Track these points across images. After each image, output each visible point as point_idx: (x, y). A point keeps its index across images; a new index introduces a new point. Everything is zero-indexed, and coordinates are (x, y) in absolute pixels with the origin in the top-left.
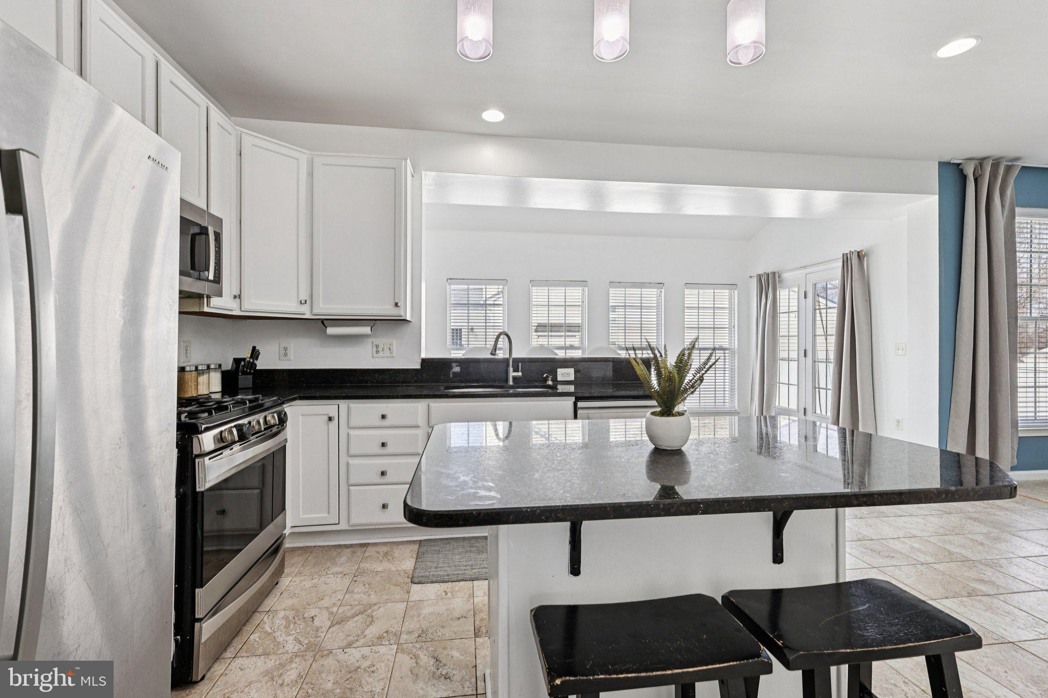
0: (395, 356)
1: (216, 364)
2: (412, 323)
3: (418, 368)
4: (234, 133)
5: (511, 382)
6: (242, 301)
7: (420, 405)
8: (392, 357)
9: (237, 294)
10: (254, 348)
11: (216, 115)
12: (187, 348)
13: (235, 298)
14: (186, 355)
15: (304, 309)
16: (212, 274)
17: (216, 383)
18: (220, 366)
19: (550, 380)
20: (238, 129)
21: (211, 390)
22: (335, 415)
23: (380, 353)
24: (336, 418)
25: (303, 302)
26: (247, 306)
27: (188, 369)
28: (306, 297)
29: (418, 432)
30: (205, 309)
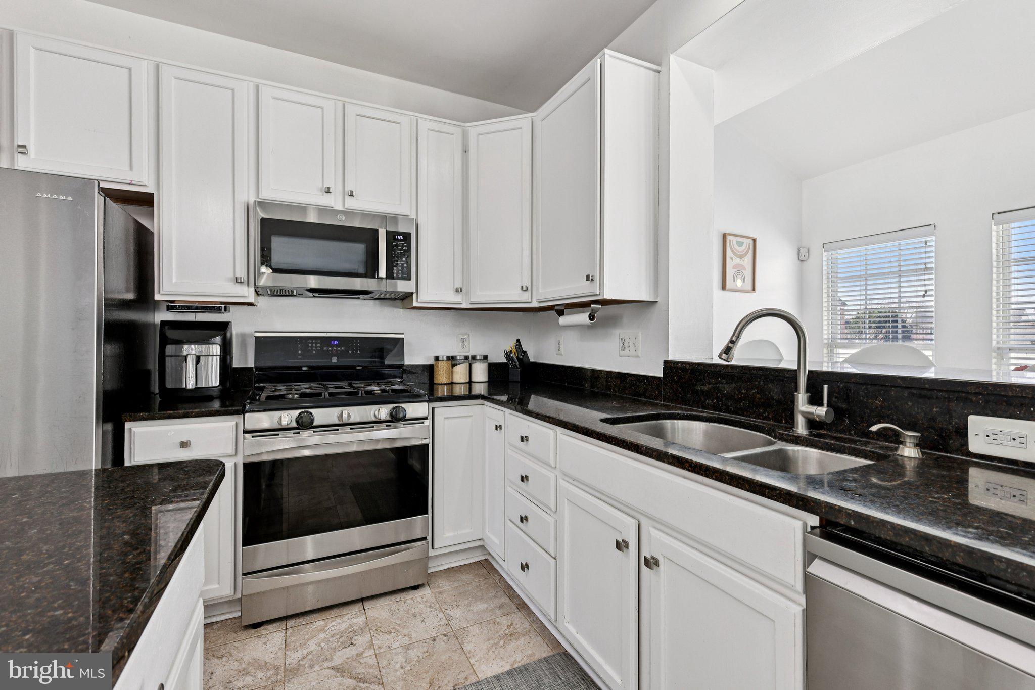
0: (640, 355)
1: (481, 356)
2: (658, 306)
3: (661, 375)
4: (458, 132)
5: (801, 429)
6: (468, 293)
7: (552, 433)
8: (638, 357)
9: (459, 287)
10: (518, 341)
11: (427, 124)
12: (463, 340)
13: (458, 291)
14: (463, 346)
15: (526, 296)
16: (382, 272)
17: (480, 373)
18: (486, 357)
19: (908, 444)
20: (467, 125)
21: (474, 379)
22: (502, 424)
23: (627, 350)
24: (503, 428)
25: (524, 288)
26: (473, 299)
27: (441, 359)
28: (527, 283)
29: (551, 475)
30: (415, 304)
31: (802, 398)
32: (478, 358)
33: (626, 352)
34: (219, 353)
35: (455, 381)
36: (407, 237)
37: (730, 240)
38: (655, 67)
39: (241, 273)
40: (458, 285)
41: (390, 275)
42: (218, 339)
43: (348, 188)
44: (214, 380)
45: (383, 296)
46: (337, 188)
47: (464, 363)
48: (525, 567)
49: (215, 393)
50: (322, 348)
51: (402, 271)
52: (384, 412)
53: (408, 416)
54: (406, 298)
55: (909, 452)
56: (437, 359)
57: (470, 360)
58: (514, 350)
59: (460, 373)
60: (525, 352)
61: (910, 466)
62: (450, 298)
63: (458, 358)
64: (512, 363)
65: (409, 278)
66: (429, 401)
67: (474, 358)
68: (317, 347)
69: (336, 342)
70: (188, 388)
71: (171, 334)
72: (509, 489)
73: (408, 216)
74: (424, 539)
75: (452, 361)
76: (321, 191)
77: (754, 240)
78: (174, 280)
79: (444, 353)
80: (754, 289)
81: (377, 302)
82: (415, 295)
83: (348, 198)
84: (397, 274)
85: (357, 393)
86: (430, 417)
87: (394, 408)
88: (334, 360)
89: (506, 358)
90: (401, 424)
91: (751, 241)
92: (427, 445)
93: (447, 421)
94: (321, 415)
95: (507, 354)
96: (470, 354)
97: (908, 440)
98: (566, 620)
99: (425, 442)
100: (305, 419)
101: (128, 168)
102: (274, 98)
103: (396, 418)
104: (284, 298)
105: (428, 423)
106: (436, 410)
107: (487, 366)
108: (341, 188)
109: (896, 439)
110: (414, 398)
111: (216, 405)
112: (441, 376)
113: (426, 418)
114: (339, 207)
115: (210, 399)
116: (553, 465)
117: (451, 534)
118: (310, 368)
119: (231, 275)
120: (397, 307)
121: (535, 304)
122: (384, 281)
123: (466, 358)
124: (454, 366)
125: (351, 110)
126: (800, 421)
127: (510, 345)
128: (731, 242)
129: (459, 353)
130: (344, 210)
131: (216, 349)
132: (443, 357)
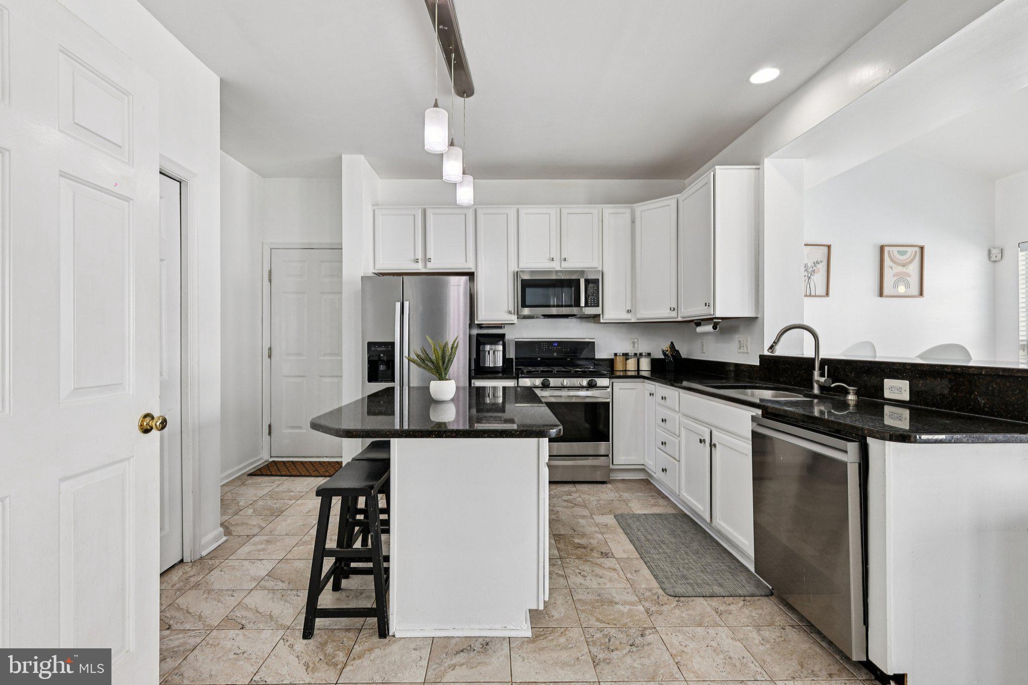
1: (646, 353)
2: (759, 320)
3: (758, 364)
4: (628, 211)
5: (816, 391)
6: (635, 313)
7: (677, 393)
8: (748, 353)
9: (629, 309)
10: (672, 343)
11: (608, 210)
12: (634, 343)
13: (629, 311)
14: (634, 347)
15: (674, 314)
16: (583, 303)
17: (645, 365)
18: (649, 354)
19: (851, 394)
20: (634, 205)
21: (640, 369)
22: (654, 392)
23: (742, 348)
24: (654, 395)
25: (672, 309)
26: (639, 316)
27: (618, 354)
28: (674, 305)
29: (677, 416)
30: (602, 321)
31: (816, 373)
32: (644, 354)
33: (741, 350)
34: (502, 350)
35: (627, 369)
36: (596, 282)
37: (889, 252)
38: (754, 167)
39: (511, 308)
40: (629, 308)
41: (587, 305)
42: (501, 342)
43: (563, 257)
44: (500, 363)
45: (582, 316)
46: (557, 258)
47: (634, 357)
48: (664, 470)
49: (500, 370)
50: (548, 347)
51: (594, 302)
52: (585, 382)
53: (598, 385)
54: (595, 318)
55: (851, 398)
56: (616, 355)
57: (638, 356)
58: (669, 349)
59: (631, 365)
60: (678, 351)
61: (852, 403)
62: (624, 316)
63: (630, 354)
64: (668, 358)
65: (598, 306)
66: (610, 378)
67: (641, 354)
68: (545, 347)
69: (556, 344)
70: (491, 366)
71: (482, 340)
72: (658, 430)
73: (597, 268)
74: (607, 456)
75: (626, 356)
76: (549, 260)
77: (922, 248)
78: (483, 314)
79: (620, 350)
80: (921, 294)
81: (578, 320)
82: (601, 316)
83: (563, 262)
84: (591, 304)
85: (570, 371)
86: (611, 387)
87: (590, 380)
88: (555, 354)
89: (664, 355)
90: (594, 389)
91: (917, 249)
92: (609, 403)
93: (621, 391)
94: (553, 382)
95: (663, 352)
96: (638, 353)
97: (851, 391)
98: (683, 491)
99: (607, 400)
100: (546, 383)
101: (465, 262)
102: (526, 214)
103: (591, 386)
104: (527, 319)
105: (609, 390)
106: (614, 384)
107: (650, 360)
108: (559, 257)
109: (847, 392)
110: (602, 376)
111: (500, 375)
112: (619, 366)
113: (608, 387)
114: (558, 269)
115: (498, 372)
116: (677, 410)
117: (624, 458)
118: (542, 359)
119: (506, 309)
120: (591, 322)
121: (679, 319)
122: (584, 308)
123: (635, 354)
124: (627, 359)
125: (564, 212)
126: (816, 386)
127: (666, 346)
128: (891, 252)
129: (631, 352)
130: (561, 269)
131: (500, 348)
132: (620, 354)
